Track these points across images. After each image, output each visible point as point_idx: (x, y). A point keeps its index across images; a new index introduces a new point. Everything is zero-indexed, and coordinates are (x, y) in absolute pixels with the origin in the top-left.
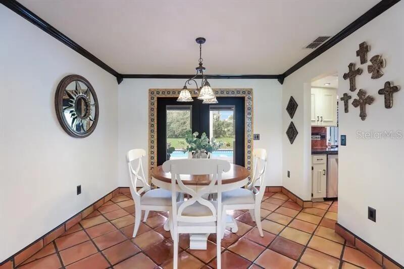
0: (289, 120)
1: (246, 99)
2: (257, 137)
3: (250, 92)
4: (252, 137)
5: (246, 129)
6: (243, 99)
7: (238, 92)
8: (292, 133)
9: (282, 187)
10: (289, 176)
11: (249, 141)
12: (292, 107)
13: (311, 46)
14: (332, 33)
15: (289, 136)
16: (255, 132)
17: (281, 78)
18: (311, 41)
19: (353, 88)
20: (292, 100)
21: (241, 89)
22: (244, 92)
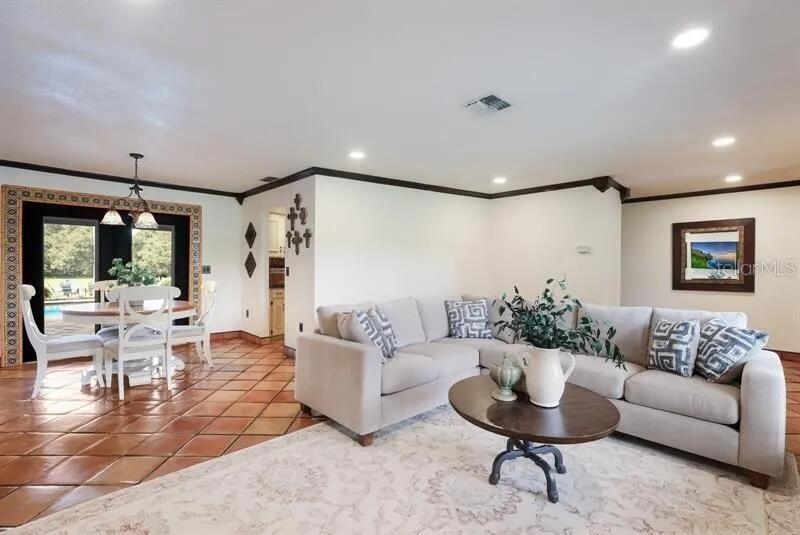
0: (247, 250)
1: (192, 218)
2: (207, 270)
3: (198, 209)
4: (200, 270)
5: (191, 260)
6: (187, 219)
7: (180, 207)
8: (250, 265)
9: (240, 331)
10: (247, 315)
11: (196, 275)
12: (251, 235)
13: (264, 180)
14: (281, 175)
15: (247, 268)
16: (205, 263)
17: (240, 197)
18: (264, 178)
19: (293, 229)
20: (251, 227)
21: (184, 205)
22: (188, 210)
